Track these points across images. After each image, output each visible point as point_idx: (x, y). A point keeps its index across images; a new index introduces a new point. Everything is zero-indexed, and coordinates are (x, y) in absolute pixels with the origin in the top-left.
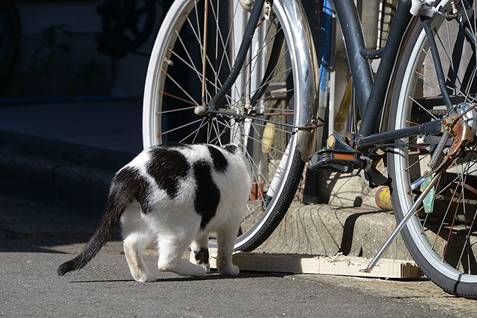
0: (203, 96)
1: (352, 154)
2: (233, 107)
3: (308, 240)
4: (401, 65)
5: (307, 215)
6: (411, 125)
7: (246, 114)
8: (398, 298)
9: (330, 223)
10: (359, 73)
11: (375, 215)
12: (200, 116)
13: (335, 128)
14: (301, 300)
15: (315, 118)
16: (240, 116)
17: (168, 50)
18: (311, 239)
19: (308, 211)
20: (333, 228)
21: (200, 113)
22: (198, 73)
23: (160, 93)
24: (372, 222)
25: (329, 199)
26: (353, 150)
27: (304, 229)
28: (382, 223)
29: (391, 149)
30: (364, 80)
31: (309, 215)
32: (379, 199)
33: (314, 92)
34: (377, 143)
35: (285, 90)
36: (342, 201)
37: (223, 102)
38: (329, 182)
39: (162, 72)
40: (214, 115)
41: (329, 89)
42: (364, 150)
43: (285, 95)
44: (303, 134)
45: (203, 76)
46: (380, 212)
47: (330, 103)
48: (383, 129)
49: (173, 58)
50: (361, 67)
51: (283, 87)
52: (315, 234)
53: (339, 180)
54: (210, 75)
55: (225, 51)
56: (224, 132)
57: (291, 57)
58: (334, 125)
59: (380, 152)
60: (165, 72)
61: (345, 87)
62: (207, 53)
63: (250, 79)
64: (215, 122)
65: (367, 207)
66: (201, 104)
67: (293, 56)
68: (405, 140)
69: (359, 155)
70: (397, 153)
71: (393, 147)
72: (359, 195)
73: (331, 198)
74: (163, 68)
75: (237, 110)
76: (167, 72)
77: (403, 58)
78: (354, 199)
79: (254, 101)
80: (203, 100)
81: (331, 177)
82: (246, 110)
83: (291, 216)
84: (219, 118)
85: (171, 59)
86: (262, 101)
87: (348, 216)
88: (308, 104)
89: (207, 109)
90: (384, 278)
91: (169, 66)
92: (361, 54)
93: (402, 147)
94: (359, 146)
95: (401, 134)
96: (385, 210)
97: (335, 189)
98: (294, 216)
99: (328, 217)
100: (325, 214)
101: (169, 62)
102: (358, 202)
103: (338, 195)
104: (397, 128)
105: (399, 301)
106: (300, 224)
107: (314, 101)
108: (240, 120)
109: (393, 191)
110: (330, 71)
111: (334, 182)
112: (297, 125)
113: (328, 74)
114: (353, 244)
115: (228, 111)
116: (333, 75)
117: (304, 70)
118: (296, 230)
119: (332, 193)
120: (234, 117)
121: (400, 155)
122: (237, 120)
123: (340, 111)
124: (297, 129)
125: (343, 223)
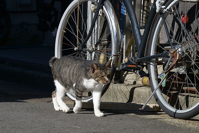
0: (77, 44)
1: (135, 65)
2: (88, 48)
3: (116, 97)
4: (152, 31)
5: (116, 88)
6: (156, 54)
7: (93, 50)
8: (153, 119)
9: (125, 90)
10: (136, 34)
11: (141, 87)
12: (76, 51)
13: (125, 56)
14: (117, 121)
15: (119, 51)
16: (91, 51)
17: (64, 27)
18: (117, 96)
19: (116, 86)
20: (126, 92)
21: (76, 50)
22: (75, 35)
23: (61, 43)
24: (140, 90)
25: (124, 82)
26: (135, 63)
27: (115, 93)
28: (144, 91)
29: (149, 63)
30: (138, 37)
31: (117, 87)
32: (143, 82)
33: (119, 42)
34: (143, 61)
35: (107, 42)
36: (129, 82)
37: (85, 46)
38: (124, 76)
39: (62, 35)
40: (81, 51)
41: (123, 41)
42: (139, 63)
43: (107, 44)
44: (115, 58)
45: (77, 37)
46: (143, 86)
47: (124, 46)
48: (146, 56)
49: (66, 30)
50: (137, 32)
51: (106, 41)
52: (119, 95)
53: (127, 75)
54: (80, 36)
55: (85, 28)
56: (85, 57)
57: (110, 29)
58: (125, 54)
59: (145, 64)
60: (63, 35)
61: (129, 40)
62: (79, 29)
63: (95, 37)
64: (82, 53)
65: (138, 85)
66: (76, 47)
67: (111, 29)
68: (154, 59)
69: (137, 65)
70: (151, 64)
71: (150, 62)
72: (135, 80)
73: (125, 81)
74: (62, 34)
75: (90, 49)
76: (64, 35)
77: (153, 29)
78: (133, 82)
79: (96, 46)
80: (77, 45)
81: (124, 74)
82: (93, 49)
83: (110, 88)
84: (83, 52)
85: (65, 30)
86: (98, 46)
87: (132, 88)
88: (117, 46)
89: (79, 49)
90: (147, 111)
91: (64, 33)
92: (137, 27)
93: (153, 62)
94: (137, 62)
95: (153, 57)
96: (145, 86)
97: (126, 78)
98: (111, 88)
99: (124, 88)
100: (123, 87)
101: (65, 32)
102: (135, 83)
103: (127, 80)
104: (151, 55)
105: (154, 120)
106: (113, 91)
107: (119, 46)
108: (91, 53)
109: (150, 79)
110: (124, 35)
111: (126, 75)
112: (113, 54)
113: (123, 36)
114: (133, 98)
115: (86, 49)
116: (125, 36)
117: (115, 34)
118: (112, 93)
119: (125, 80)
120: (89, 51)
121: (153, 65)
122: (90, 53)
123: (127, 49)
124: (113, 56)
125: (130, 91)
